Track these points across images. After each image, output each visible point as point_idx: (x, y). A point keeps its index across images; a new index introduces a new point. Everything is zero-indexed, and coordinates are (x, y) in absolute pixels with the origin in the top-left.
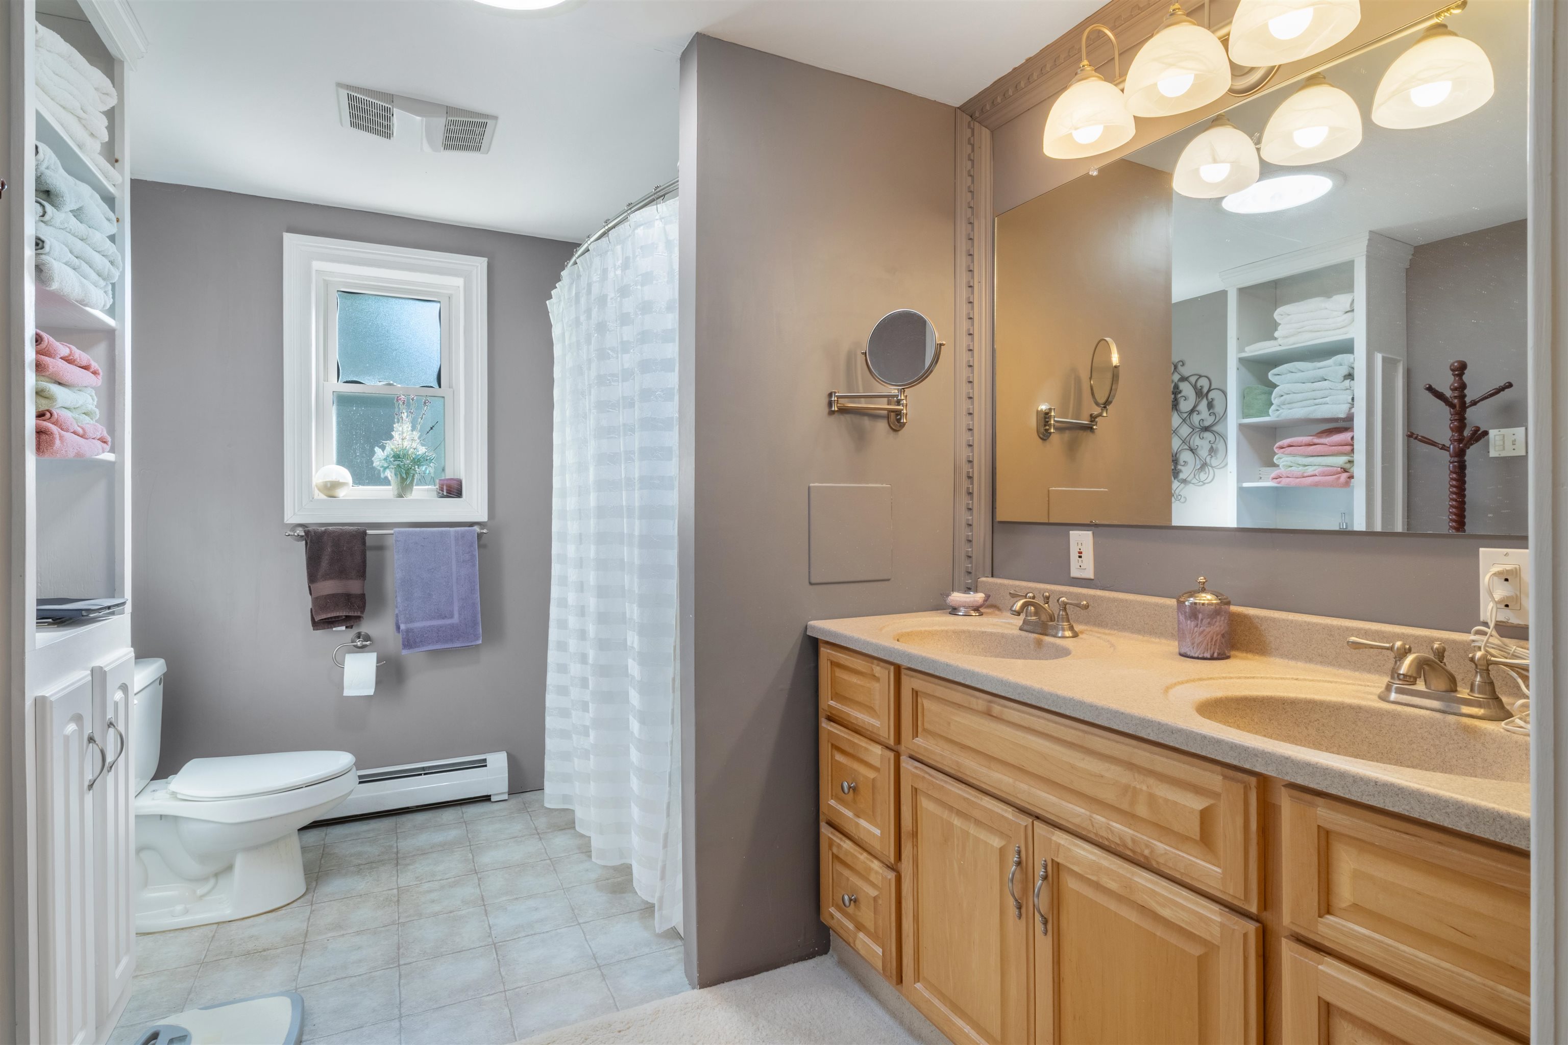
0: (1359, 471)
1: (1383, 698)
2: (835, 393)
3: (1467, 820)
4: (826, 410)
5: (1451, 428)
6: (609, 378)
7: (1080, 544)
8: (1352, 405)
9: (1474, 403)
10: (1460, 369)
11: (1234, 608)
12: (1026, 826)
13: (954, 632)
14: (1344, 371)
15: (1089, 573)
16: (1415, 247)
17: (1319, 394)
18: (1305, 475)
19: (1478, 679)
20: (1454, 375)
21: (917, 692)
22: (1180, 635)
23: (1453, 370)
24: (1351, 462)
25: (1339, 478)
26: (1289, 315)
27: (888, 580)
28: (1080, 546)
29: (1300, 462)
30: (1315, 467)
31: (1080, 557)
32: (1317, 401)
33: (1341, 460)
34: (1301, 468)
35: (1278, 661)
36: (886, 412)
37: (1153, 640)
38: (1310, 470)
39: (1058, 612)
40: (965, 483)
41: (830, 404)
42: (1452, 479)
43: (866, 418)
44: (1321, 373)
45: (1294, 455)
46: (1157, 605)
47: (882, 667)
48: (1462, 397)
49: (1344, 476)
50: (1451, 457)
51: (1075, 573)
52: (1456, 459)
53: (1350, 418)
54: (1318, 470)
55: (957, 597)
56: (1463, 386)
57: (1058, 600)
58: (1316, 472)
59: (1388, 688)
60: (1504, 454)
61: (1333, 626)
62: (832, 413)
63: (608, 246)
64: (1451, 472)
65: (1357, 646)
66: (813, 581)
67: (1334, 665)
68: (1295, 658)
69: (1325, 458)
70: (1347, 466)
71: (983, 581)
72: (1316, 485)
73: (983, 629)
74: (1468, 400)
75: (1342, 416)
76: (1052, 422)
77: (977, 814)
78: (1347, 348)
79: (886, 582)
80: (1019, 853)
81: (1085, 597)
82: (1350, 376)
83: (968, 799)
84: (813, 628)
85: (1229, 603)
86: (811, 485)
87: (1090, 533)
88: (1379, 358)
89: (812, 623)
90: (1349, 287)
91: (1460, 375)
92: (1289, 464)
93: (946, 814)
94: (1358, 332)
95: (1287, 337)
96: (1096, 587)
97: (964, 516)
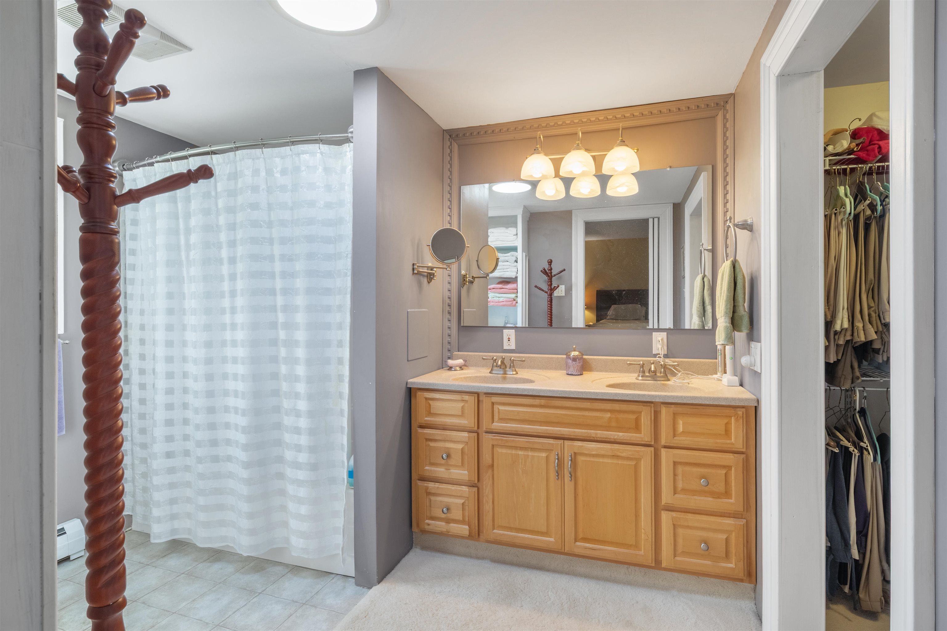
0: (519, 300)
1: (637, 379)
2: (416, 264)
3: (712, 401)
4: (411, 272)
5: (548, 285)
6: (261, 240)
7: (509, 335)
8: (517, 273)
9: (555, 275)
10: (550, 262)
11: (584, 357)
12: (561, 444)
13: (465, 378)
14: (515, 259)
15: (513, 347)
16: (531, 213)
17: (505, 267)
18: (500, 301)
19: (662, 370)
20: (549, 265)
21: (493, 403)
22: (567, 367)
23: (548, 263)
24: (517, 297)
25: (513, 303)
26: (493, 233)
27: (427, 356)
28: (509, 336)
29: (497, 296)
30: (503, 298)
31: (509, 341)
32: (505, 270)
33: (513, 296)
34: (498, 298)
35: (596, 373)
36: (426, 274)
37: (547, 371)
38: (501, 299)
39: (510, 363)
40: (448, 308)
41: (413, 269)
42: (548, 304)
43: (422, 276)
44: (506, 258)
45: (495, 293)
46: (548, 358)
47: (469, 396)
48: (551, 273)
49: (514, 302)
50: (548, 296)
51: (506, 347)
52: (550, 297)
53: (516, 278)
54: (505, 299)
55: (450, 362)
56: (551, 269)
57: (510, 360)
58: (504, 300)
59: (639, 376)
60: (559, 295)
61: (614, 359)
62: (413, 273)
63: (261, 155)
64: (548, 301)
65: (630, 364)
66: (409, 360)
67: (614, 372)
68: (602, 371)
69: (507, 294)
70: (515, 298)
71: (456, 354)
72: (504, 305)
73: (476, 375)
74: (553, 274)
75: (514, 277)
76: (467, 280)
77: (535, 446)
78: (515, 249)
79: (426, 358)
80: (558, 455)
81: (523, 357)
82: (516, 261)
83: (528, 441)
84: (412, 383)
85: (583, 355)
86: (408, 310)
87: (514, 330)
88: (524, 254)
89: (409, 381)
90: (515, 225)
91: (550, 265)
92: (493, 296)
93: (514, 452)
94: (519, 243)
95: (492, 242)
96: (516, 353)
97: (447, 324)
